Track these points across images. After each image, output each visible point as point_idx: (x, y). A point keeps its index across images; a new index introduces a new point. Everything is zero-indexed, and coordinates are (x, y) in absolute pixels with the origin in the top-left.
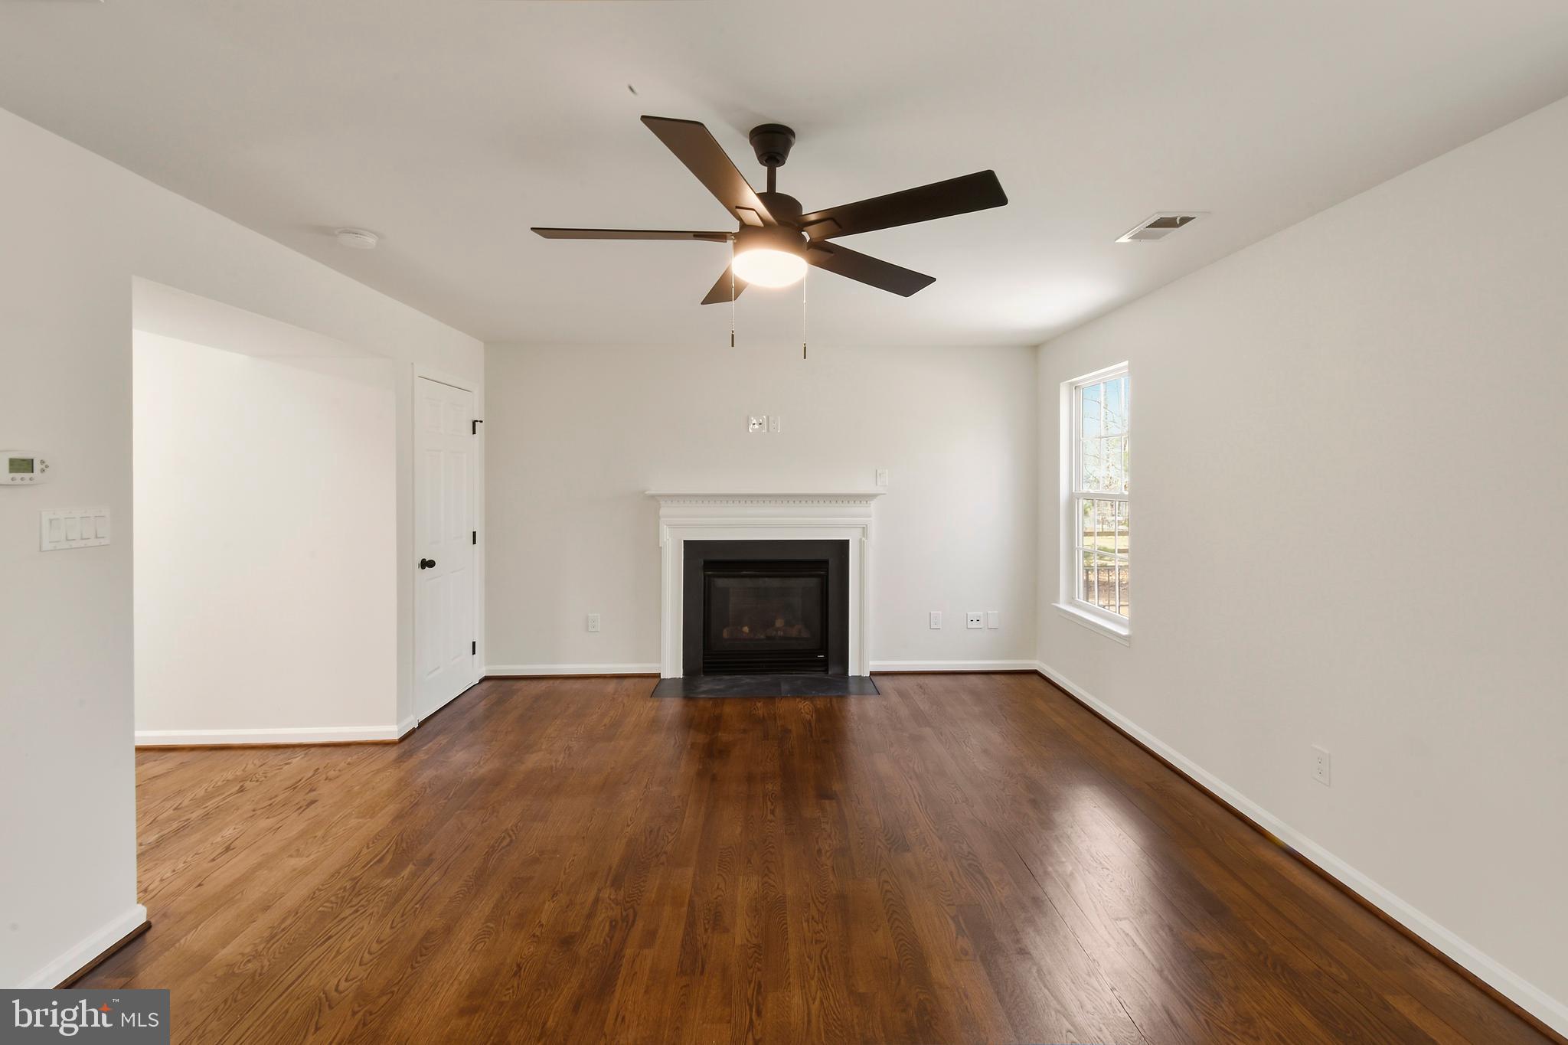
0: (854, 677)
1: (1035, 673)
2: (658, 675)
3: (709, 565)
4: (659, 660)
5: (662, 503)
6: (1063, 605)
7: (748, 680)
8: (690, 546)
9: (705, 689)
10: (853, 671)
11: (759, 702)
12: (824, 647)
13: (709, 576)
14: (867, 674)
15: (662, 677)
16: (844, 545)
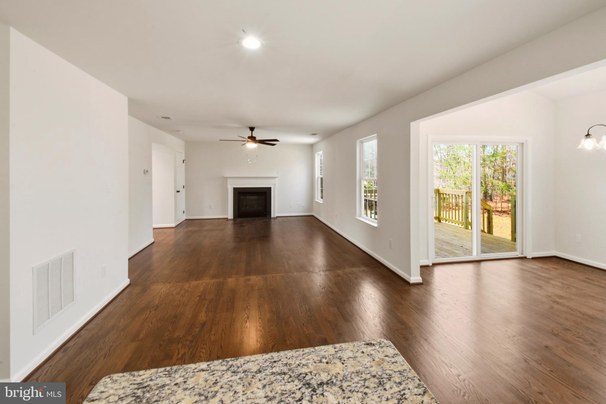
0: (273, 218)
1: (312, 216)
3: (239, 193)
4: (227, 214)
5: (228, 179)
6: (316, 200)
7: (248, 218)
8: (235, 189)
10: (272, 216)
12: (266, 211)
13: (239, 196)
14: (275, 217)
15: (228, 218)
16: (270, 188)
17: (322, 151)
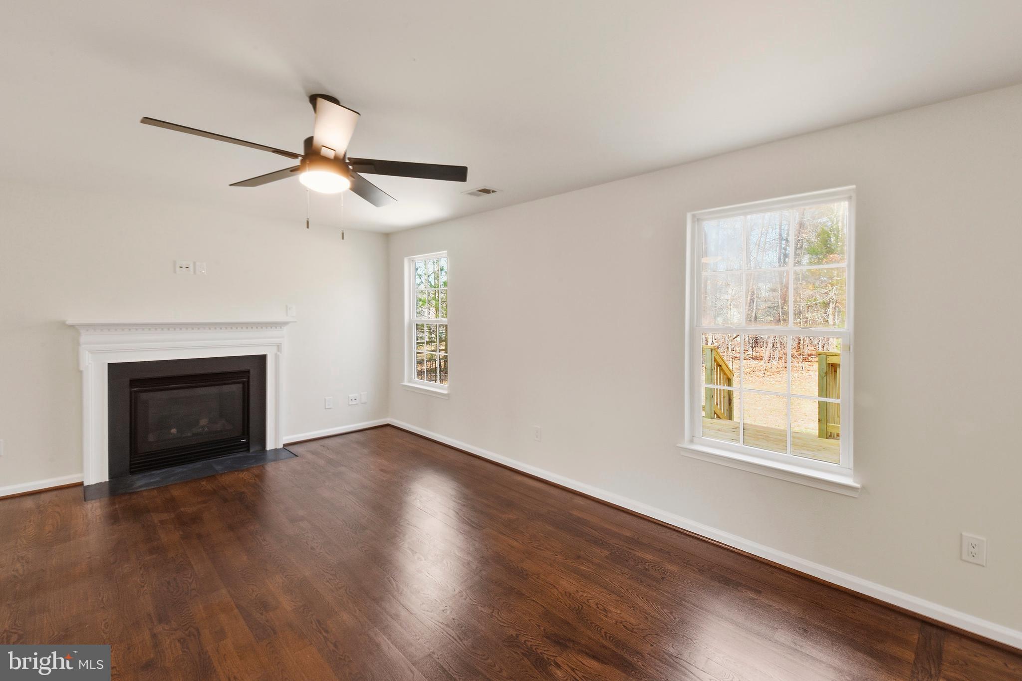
0: (270, 450)
1: (389, 426)
2: (81, 484)
3: (133, 383)
4: (81, 468)
5: (82, 332)
6: (405, 383)
7: (181, 470)
8: (115, 370)
9: (140, 484)
10: (270, 446)
11: (203, 481)
12: (246, 432)
13: (136, 392)
14: (282, 446)
15: (86, 484)
16: (262, 359)
17: (446, 251)
